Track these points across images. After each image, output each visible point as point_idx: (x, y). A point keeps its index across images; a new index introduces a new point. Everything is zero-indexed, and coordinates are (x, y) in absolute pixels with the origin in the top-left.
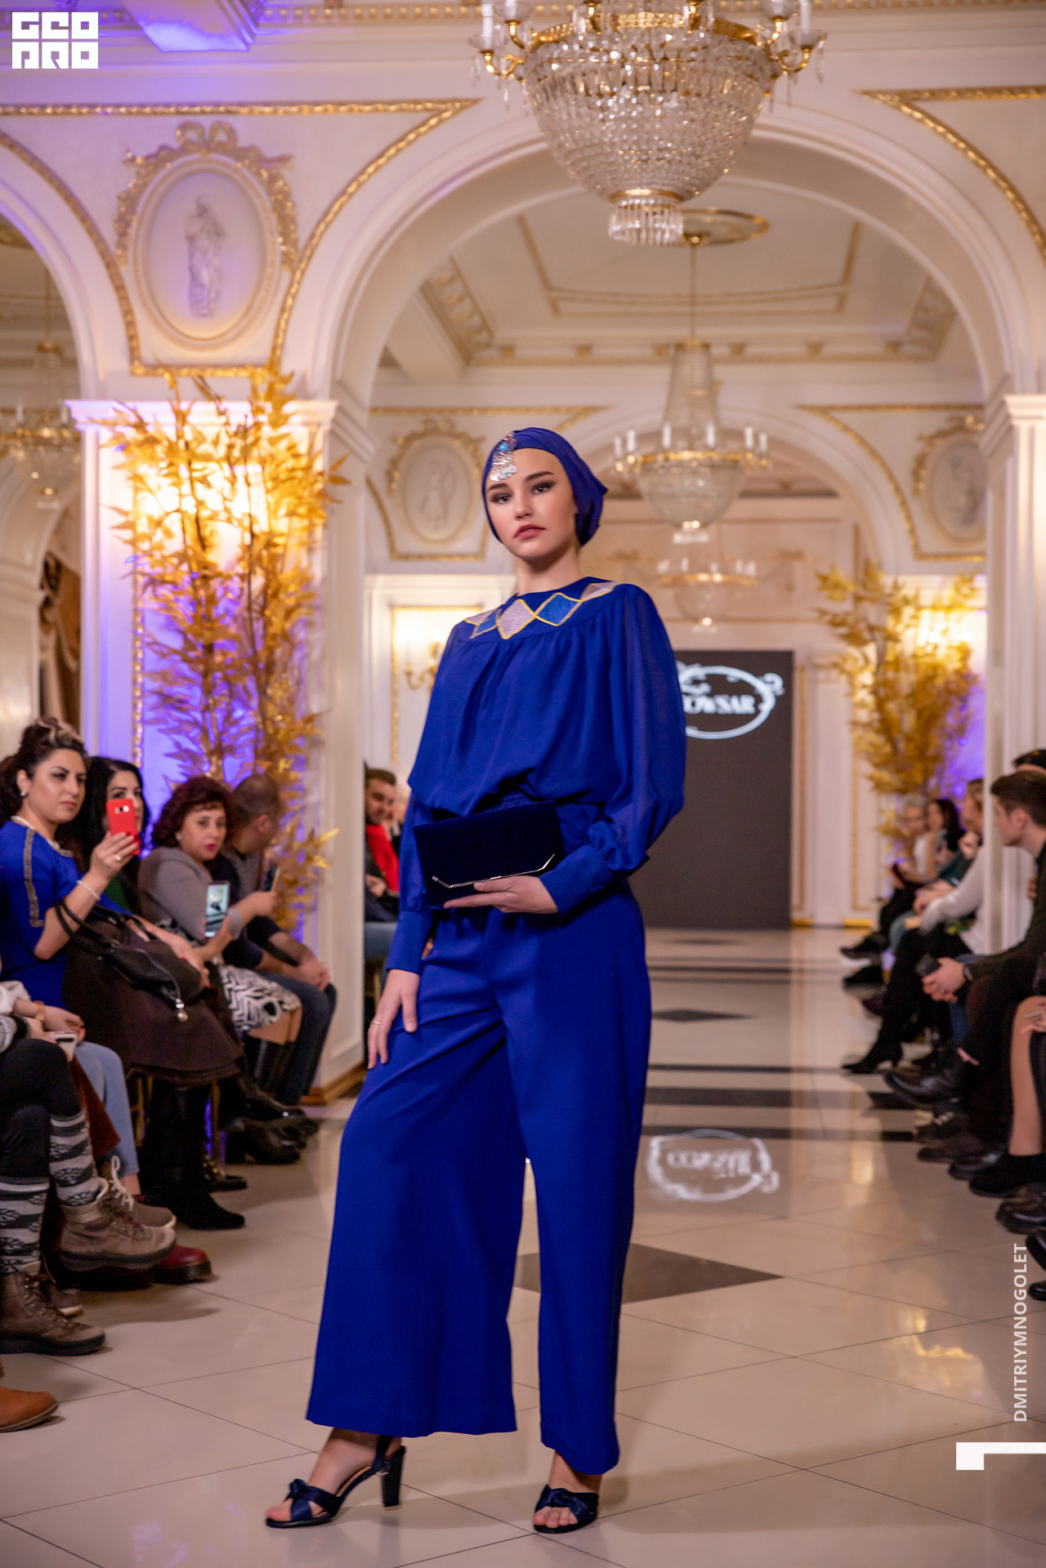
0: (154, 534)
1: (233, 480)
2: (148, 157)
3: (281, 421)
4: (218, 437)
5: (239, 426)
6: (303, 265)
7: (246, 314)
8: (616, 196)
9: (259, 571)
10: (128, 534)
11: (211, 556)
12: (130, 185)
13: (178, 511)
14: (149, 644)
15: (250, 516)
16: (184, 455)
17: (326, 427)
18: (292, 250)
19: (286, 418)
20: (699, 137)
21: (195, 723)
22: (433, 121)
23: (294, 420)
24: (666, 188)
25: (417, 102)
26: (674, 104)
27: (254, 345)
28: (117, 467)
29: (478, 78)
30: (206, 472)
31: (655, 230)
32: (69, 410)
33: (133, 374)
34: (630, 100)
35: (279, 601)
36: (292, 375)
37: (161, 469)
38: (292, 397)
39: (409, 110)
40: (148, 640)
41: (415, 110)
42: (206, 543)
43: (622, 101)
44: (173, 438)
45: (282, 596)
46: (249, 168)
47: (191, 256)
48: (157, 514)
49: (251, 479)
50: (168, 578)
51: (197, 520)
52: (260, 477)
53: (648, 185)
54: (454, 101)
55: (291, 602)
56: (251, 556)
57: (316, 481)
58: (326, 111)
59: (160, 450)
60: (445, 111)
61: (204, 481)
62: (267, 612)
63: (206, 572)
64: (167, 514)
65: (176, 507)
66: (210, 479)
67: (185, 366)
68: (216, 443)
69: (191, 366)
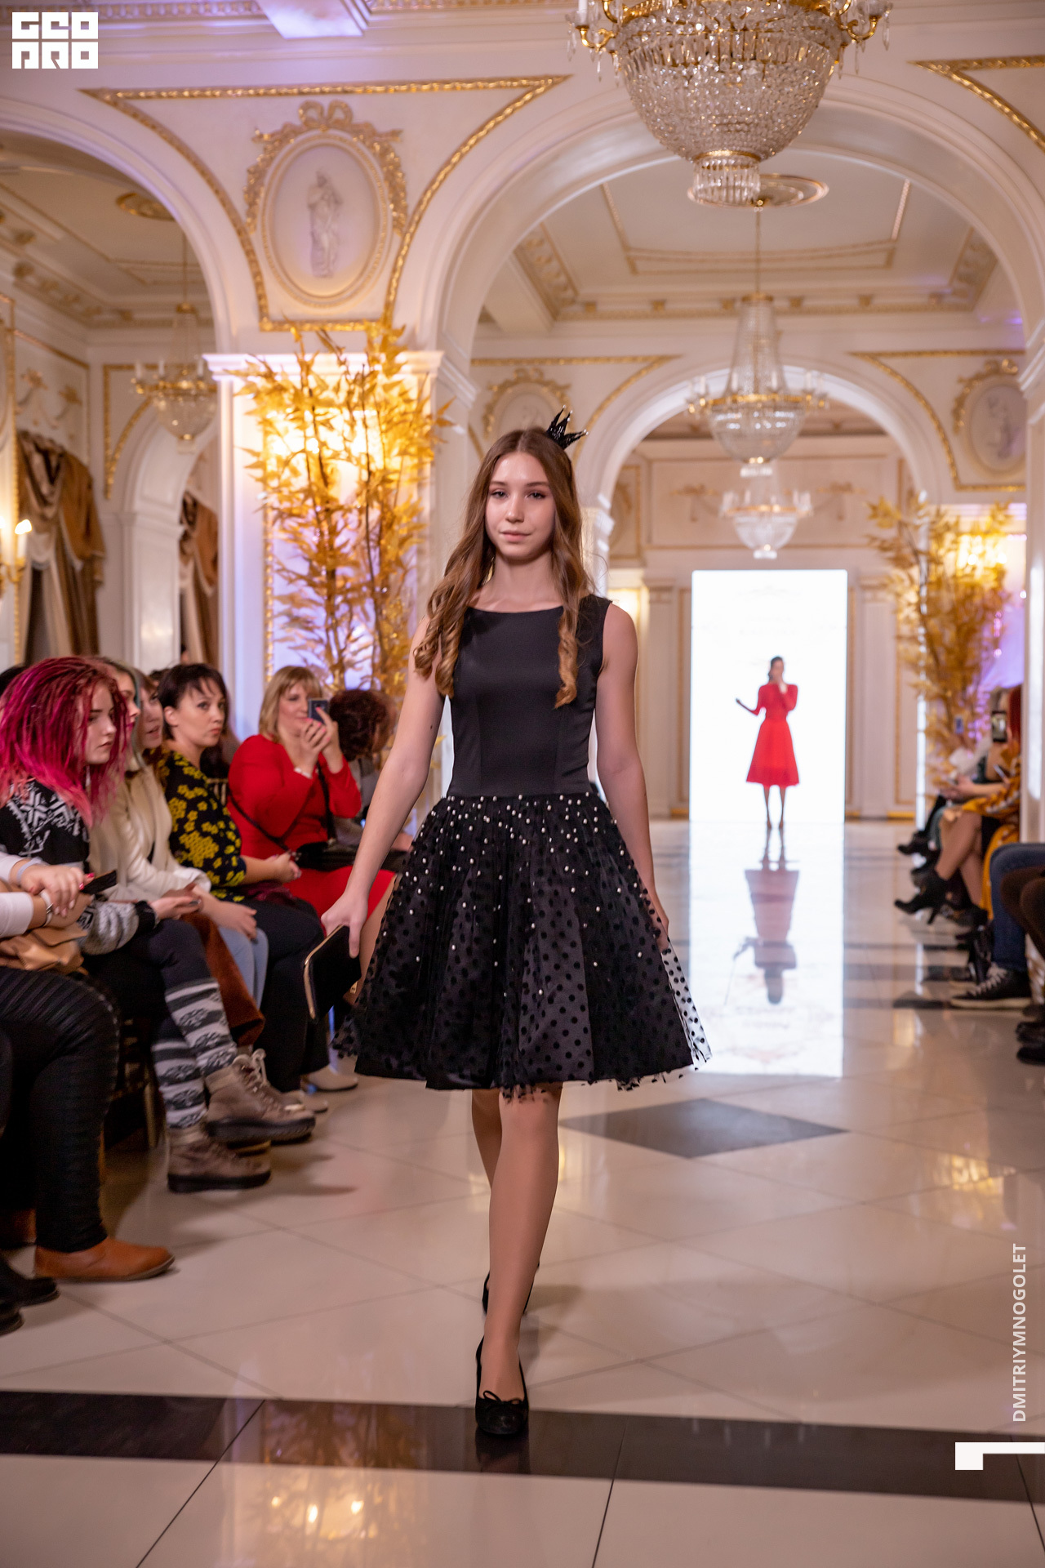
0: (283, 472)
1: (352, 423)
2: (272, 135)
3: (394, 370)
4: (339, 384)
5: (358, 374)
6: (412, 229)
7: (361, 274)
8: (699, 157)
9: (376, 504)
10: (259, 473)
11: (332, 492)
12: (258, 159)
13: (303, 451)
14: (278, 571)
15: (368, 455)
16: (308, 401)
17: (433, 375)
18: (402, 215)
19: (399, 367)
20: (776, 101)
21: (320, 641)
22: (528, 97)
23: (405, 368)
24: (745, 149)
25: (513, 79)
26: (753, 71)
27: (369, 302)
28: (249, 413)
29: (574, 51)
30: (328, 416)
31: (734, 187)
32: (206, 364)
33: (262, 330)
34: (713, 68)
35: (393, 532)
36: (404, 328)
37: (288, 415)
38: (404, 348)
39: (506, 87)
40: (276, 567)
41: (512, 86)
42: (329, 481)
43: (705, 70)
44: (299, 386)
45: (395, 527)
46: (364, 142)
47: (313, 223)
48: (285, 454)
49: (369, 422)
50: (295, 511)
51: (320, 459)
52: (376, 420)
53: (729, 147)
54: (546, 77)
55: (403, 532)
56: (368, 491)
57: (425, 424)
58: (432, 89)
59: (287, 397)
60: (539, 87)
61: (327, 423)
62: (383, 542)
63: (328, 506)
64: (294, 454)
65: (302, 448)
66: (332, 422)
67: (308, 321)
68: (337, 389)
69: (312, 321)
